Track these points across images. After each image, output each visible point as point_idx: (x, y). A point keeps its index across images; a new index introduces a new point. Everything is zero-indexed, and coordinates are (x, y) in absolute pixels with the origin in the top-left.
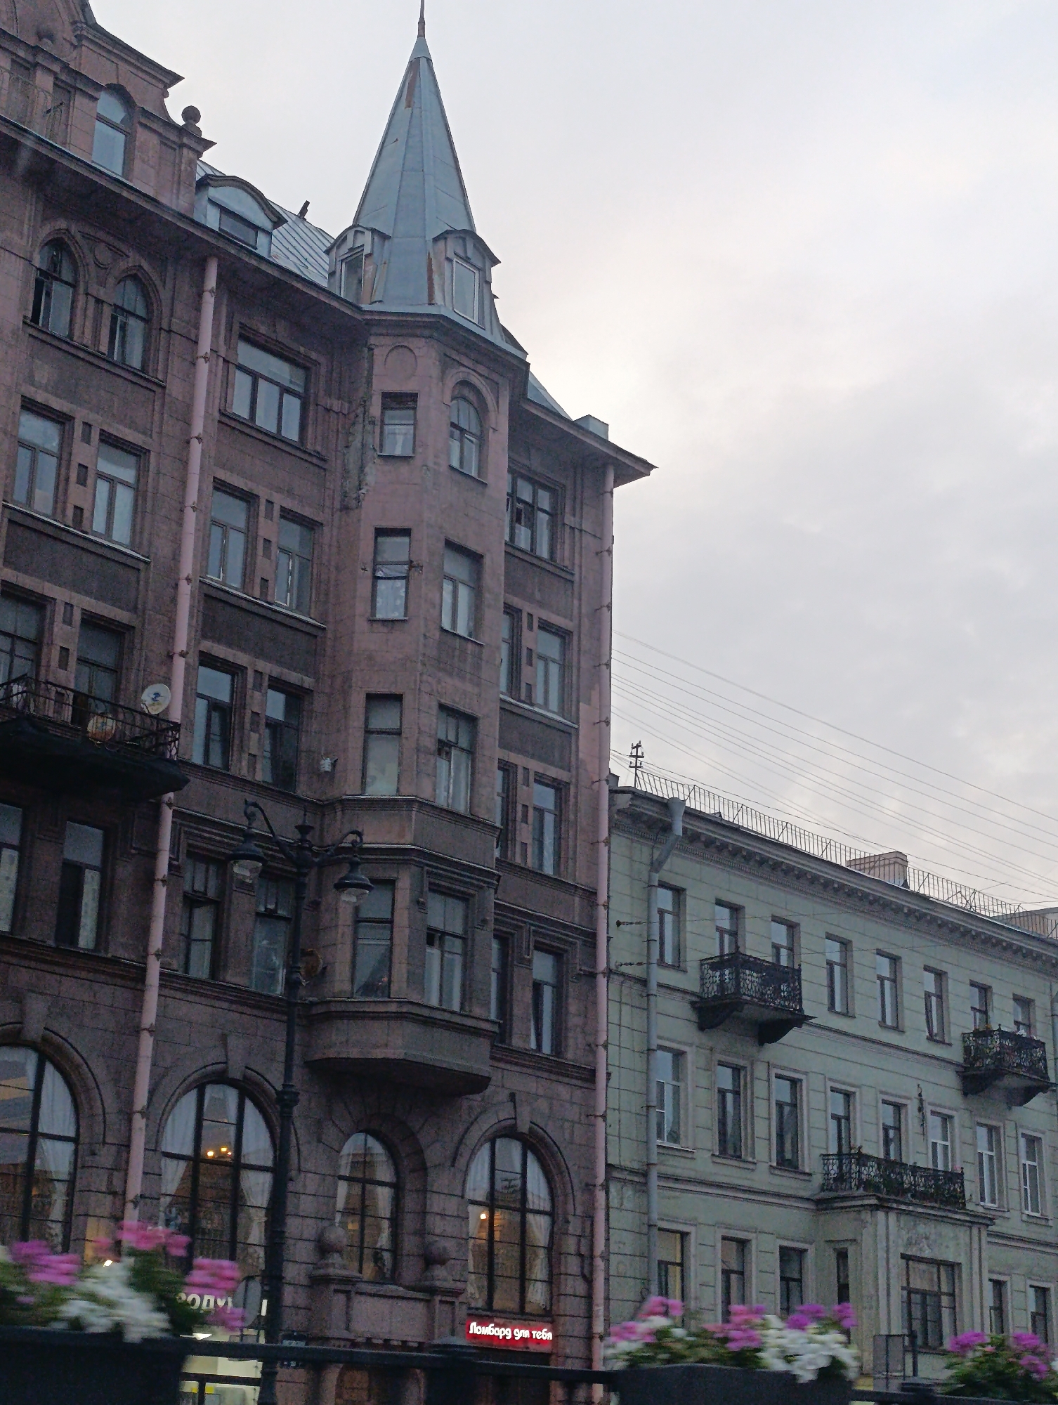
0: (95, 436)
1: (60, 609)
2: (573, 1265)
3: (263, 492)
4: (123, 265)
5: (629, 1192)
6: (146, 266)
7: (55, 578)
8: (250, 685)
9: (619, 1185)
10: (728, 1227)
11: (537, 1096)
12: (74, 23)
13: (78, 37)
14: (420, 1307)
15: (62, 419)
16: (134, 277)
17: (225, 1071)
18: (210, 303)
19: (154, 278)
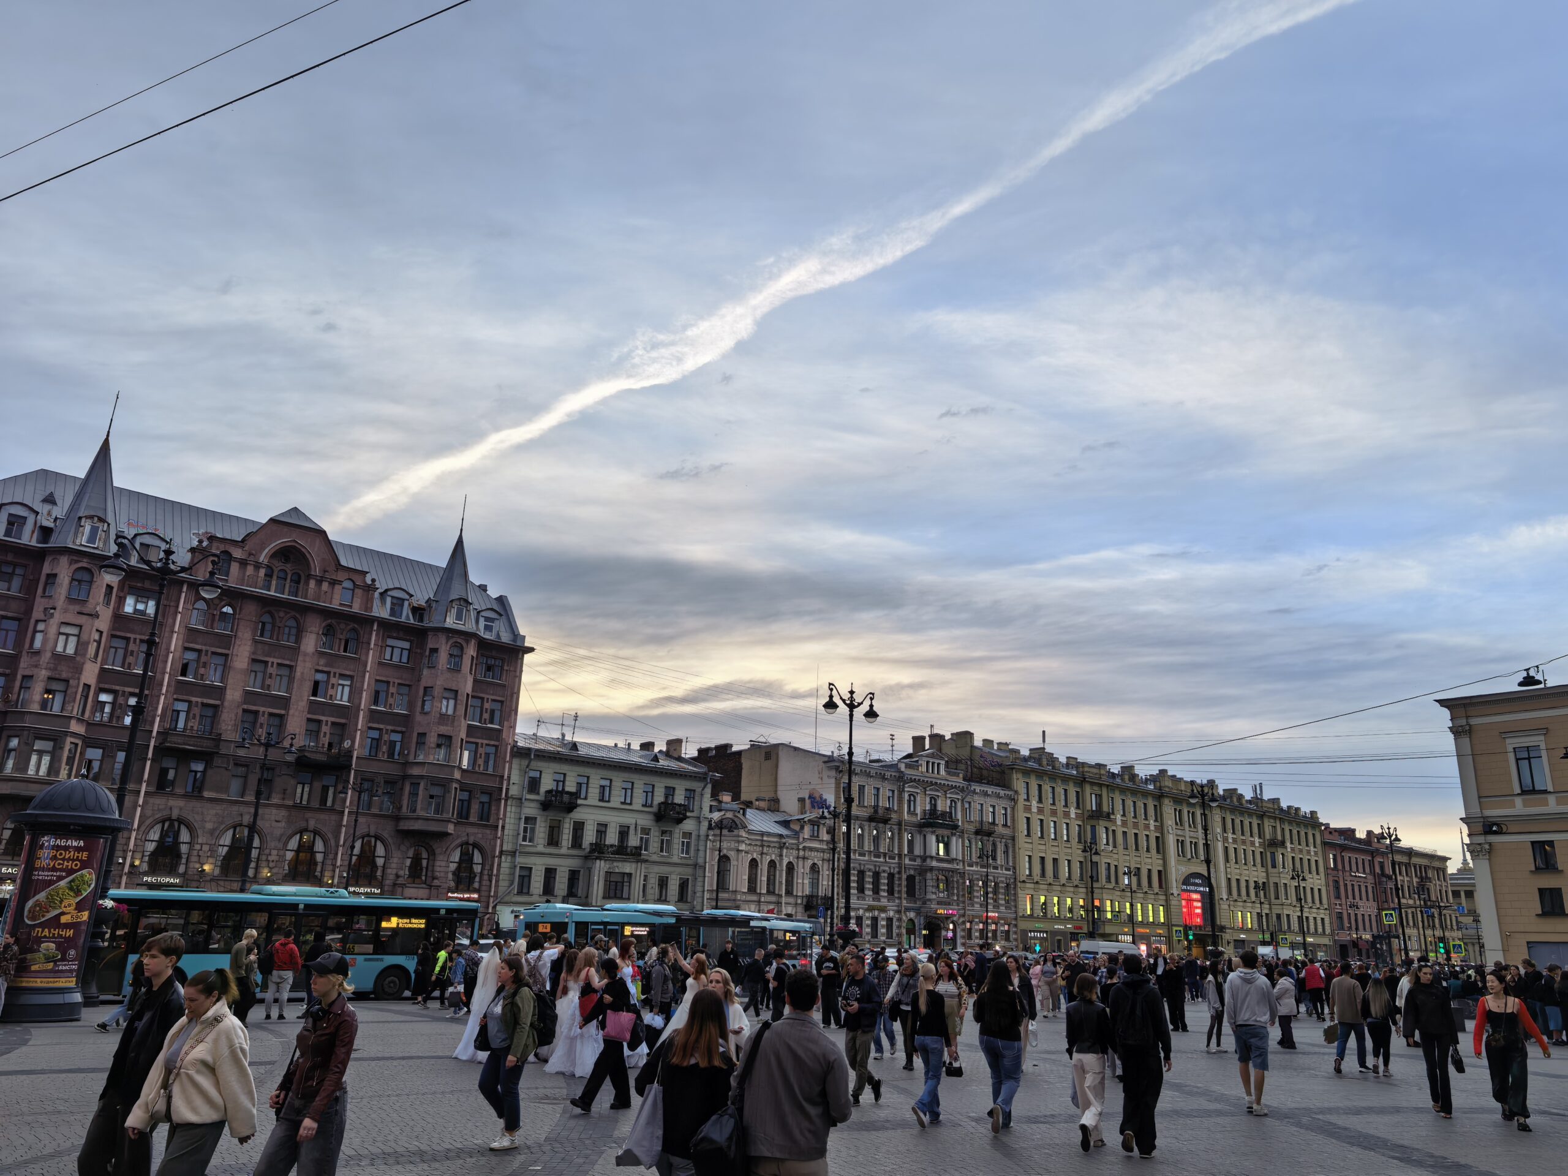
0: (337, 675)
1: (324, 723)
2: (486, 877)
3: (391, 680)
4: (349, 627)
5: (509, 857)
6: (356, 627)
7: (323, 715)
8: (383, 733)
9: (505, 856)
10: (547, 865)
11: (478, 833)
13: (336, 569)
14: (427, 891)
15: (328, 673)
16: (353, 630)
17: (369, 834)
18: (374, 633)
19: (359, 629)
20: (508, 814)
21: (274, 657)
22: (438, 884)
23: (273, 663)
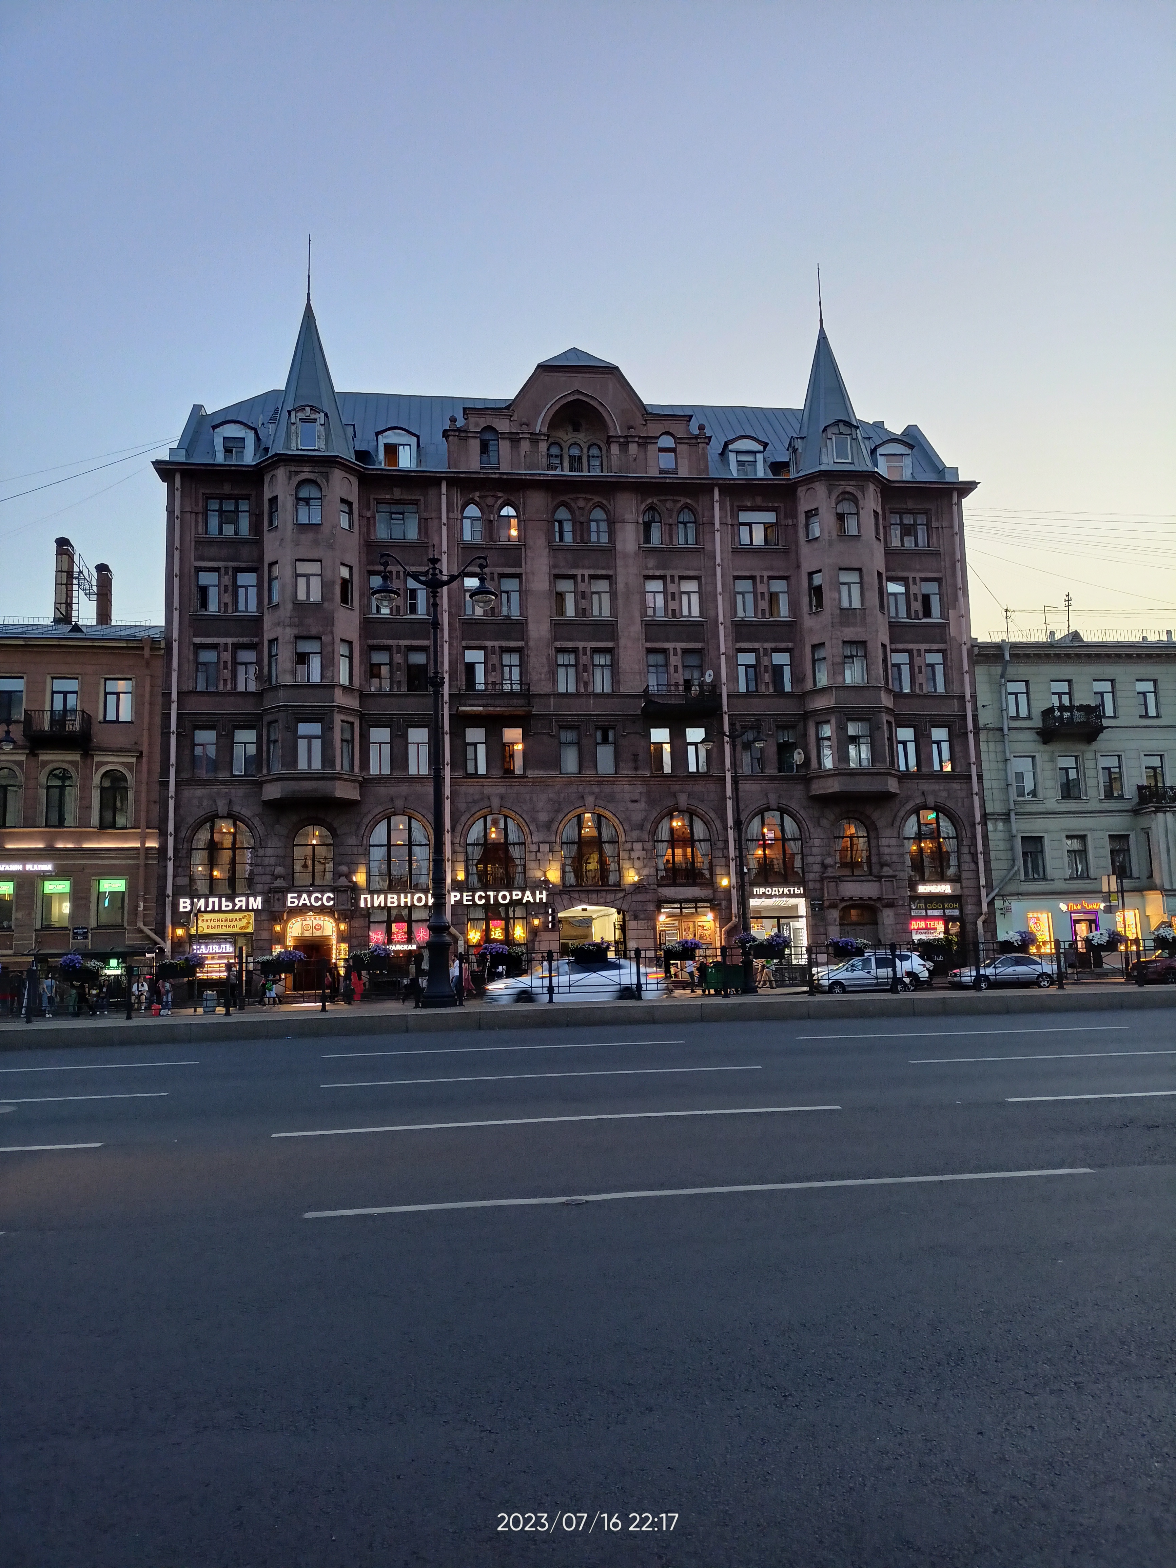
0: (677, 578)
1: (672, 652)
2: (966, 858)
3: (758, 573)
4: (679, 505)
5: (1000, 824)
6: (689, 501)
7: (668, 640)
8: (762, 655)
9: (993, 821)
10: (1069, 830)
11: (940, 790)
12: (643, 415)
13: (646, 421)
14: (877, 884)
15: (662, 578)
16: (686, 507)
17: (769, 807)
18: (717, 506)
19: (694, 504)
20: (984, 756)
21: (583, 567)
22: (891, 873)
23: (583, 576)
